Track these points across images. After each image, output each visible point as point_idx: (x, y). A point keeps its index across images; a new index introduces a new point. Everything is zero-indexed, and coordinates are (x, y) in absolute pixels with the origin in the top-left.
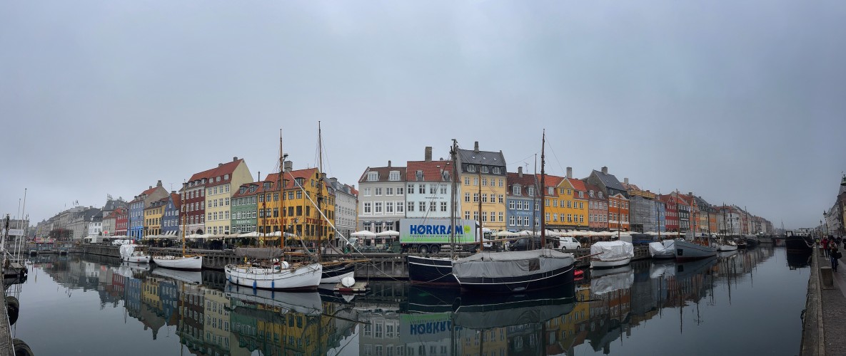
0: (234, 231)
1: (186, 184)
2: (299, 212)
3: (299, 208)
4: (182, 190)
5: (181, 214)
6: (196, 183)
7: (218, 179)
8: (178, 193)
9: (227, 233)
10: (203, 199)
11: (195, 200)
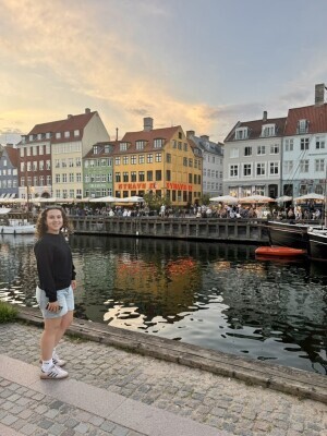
0: (87, 195)
1: (27, 137)
2: (159, 177)
3: (159, 173)
4: (20, 143)
5: (20, 174)
6: (39, 137)
7: (67, 134)
8: (14, 147)
9: (79, 197)
10: (49, 157)
11: (38, 158)
